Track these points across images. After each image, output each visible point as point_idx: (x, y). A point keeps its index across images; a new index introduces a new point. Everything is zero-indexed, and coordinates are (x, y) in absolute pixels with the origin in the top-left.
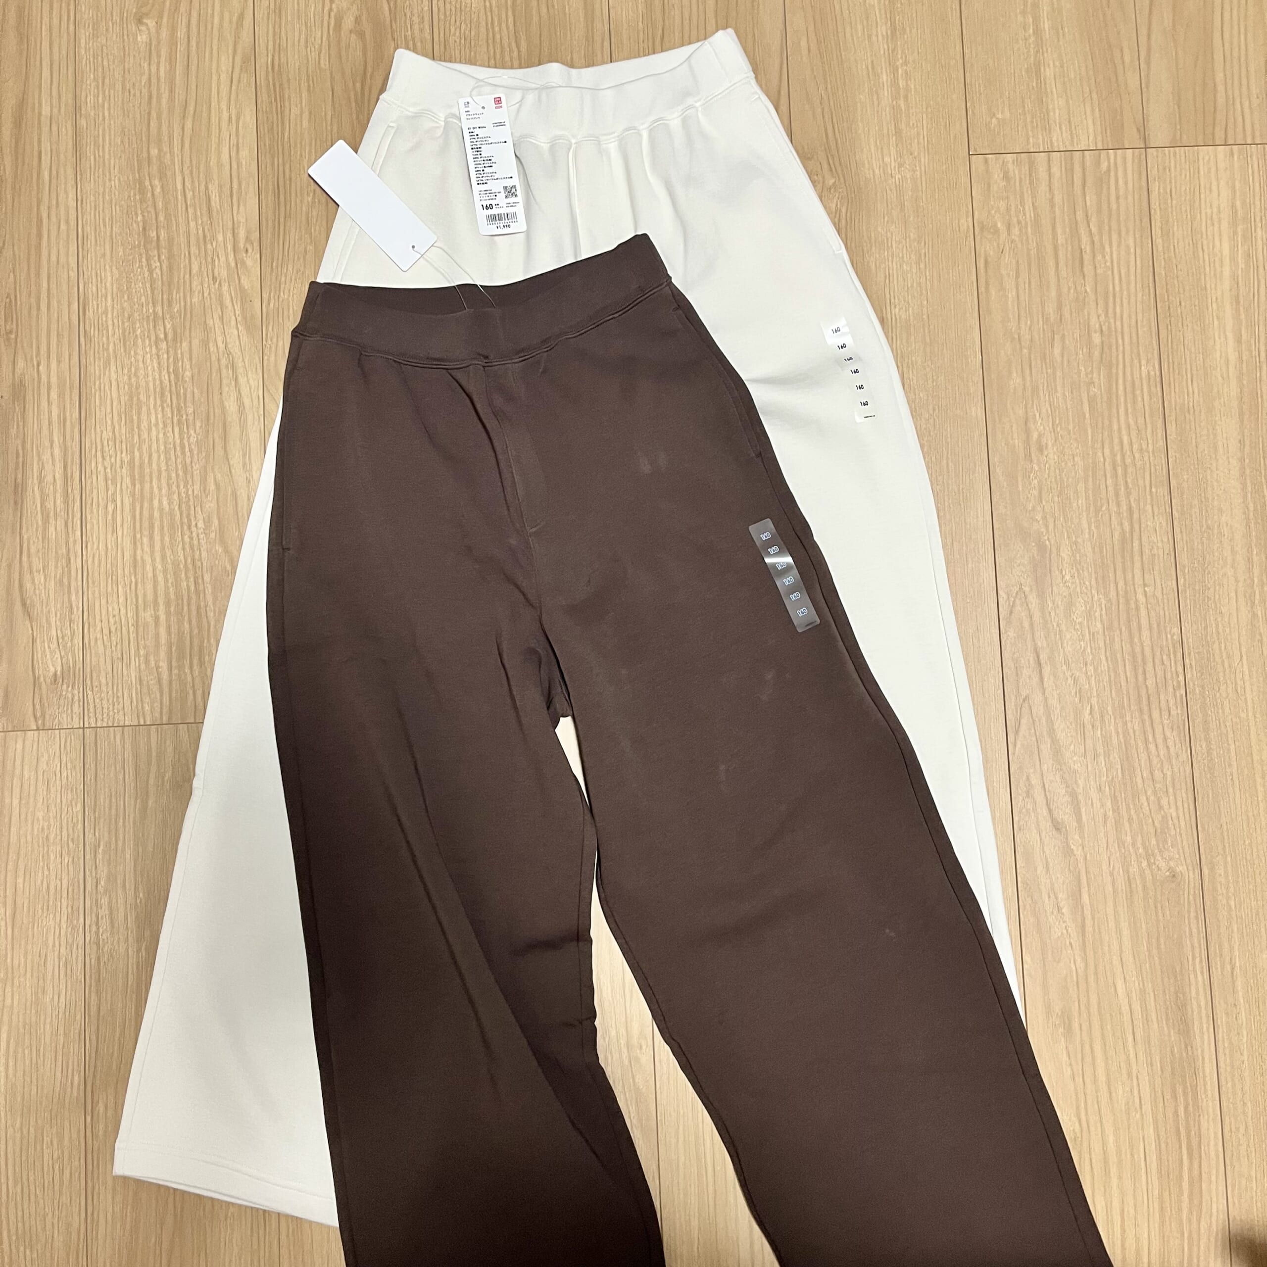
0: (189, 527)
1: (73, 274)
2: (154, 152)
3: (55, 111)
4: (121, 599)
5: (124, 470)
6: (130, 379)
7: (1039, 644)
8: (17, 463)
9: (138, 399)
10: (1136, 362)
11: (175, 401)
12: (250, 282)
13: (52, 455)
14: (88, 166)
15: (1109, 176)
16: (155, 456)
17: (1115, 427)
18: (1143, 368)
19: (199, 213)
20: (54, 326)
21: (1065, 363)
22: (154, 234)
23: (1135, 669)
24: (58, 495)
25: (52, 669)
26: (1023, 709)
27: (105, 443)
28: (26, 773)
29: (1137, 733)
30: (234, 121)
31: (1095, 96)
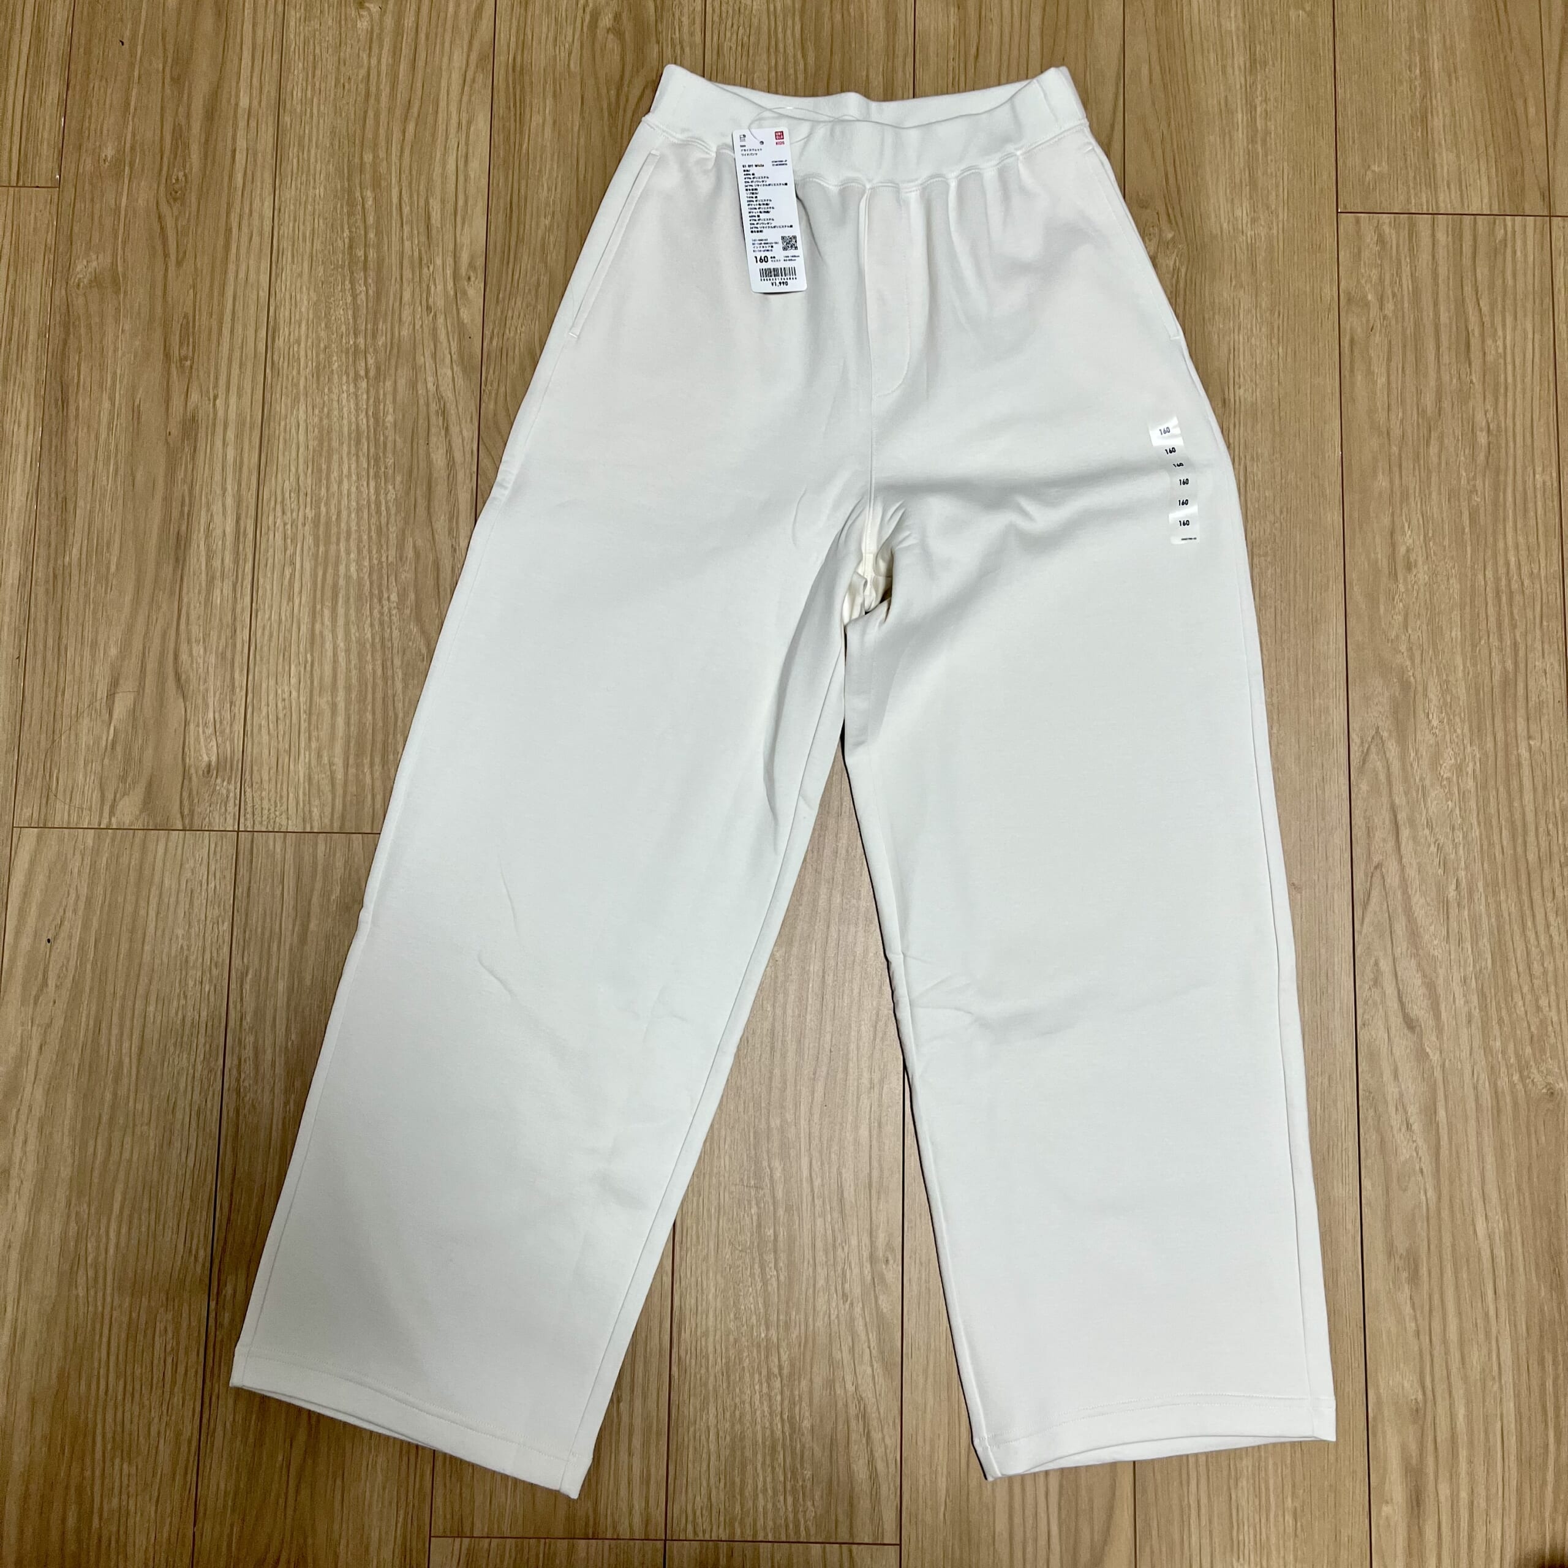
0: (380, 600)
1: (264, 294)
2: (368, 157)
3: (255, 103)
4: (293, 681)
5: (307, 527)
6: (321, 420)
7: (1397, 801)
8: (182, 512)
9: (329, 445)
10: (1530, 470)
11: (372, 450)
12: (470, 315)
13: (224, 505)
14: (289, 170)
15: (1506, 246)
16: (344, 514)
17: (1501, 545)
18: (1537, 476)
19: (416, 232)
20: (237, 354)
21: (1443, 465)
22: (360, 253)
23: (1514, 838)
24: (227, 553)
25: (206, 758)
26: (1374, 879)
27: (287, 495)
28: (167, 882)
29: (1513, 917)
30: (464, 128)
31: (1491, 150)
